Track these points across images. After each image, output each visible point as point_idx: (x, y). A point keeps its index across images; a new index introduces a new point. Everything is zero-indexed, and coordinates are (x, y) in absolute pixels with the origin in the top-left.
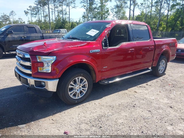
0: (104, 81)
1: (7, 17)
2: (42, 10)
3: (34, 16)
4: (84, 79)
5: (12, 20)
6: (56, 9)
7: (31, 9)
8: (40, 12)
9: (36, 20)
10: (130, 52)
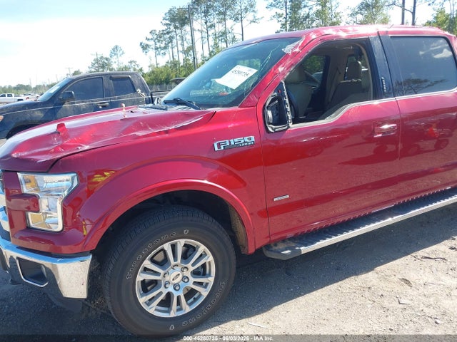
0: (281, 246)
1: (106, 61)
2: (178, 38)
3: (162, 51)
4: (198, 247)
5: (115, 66)
6: (211, 32)
7: (155, 37)
8: (174, 41)
9: (168, 62)
10: (380, 135)
